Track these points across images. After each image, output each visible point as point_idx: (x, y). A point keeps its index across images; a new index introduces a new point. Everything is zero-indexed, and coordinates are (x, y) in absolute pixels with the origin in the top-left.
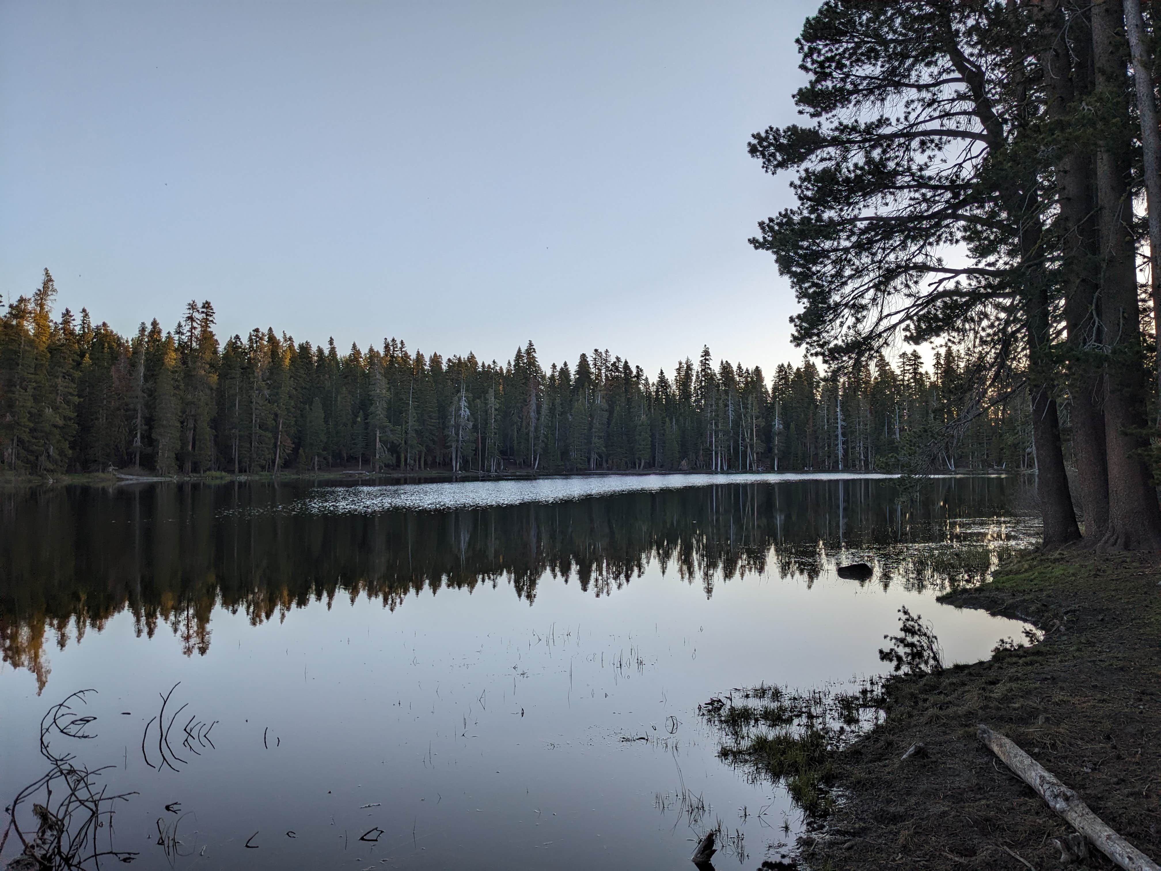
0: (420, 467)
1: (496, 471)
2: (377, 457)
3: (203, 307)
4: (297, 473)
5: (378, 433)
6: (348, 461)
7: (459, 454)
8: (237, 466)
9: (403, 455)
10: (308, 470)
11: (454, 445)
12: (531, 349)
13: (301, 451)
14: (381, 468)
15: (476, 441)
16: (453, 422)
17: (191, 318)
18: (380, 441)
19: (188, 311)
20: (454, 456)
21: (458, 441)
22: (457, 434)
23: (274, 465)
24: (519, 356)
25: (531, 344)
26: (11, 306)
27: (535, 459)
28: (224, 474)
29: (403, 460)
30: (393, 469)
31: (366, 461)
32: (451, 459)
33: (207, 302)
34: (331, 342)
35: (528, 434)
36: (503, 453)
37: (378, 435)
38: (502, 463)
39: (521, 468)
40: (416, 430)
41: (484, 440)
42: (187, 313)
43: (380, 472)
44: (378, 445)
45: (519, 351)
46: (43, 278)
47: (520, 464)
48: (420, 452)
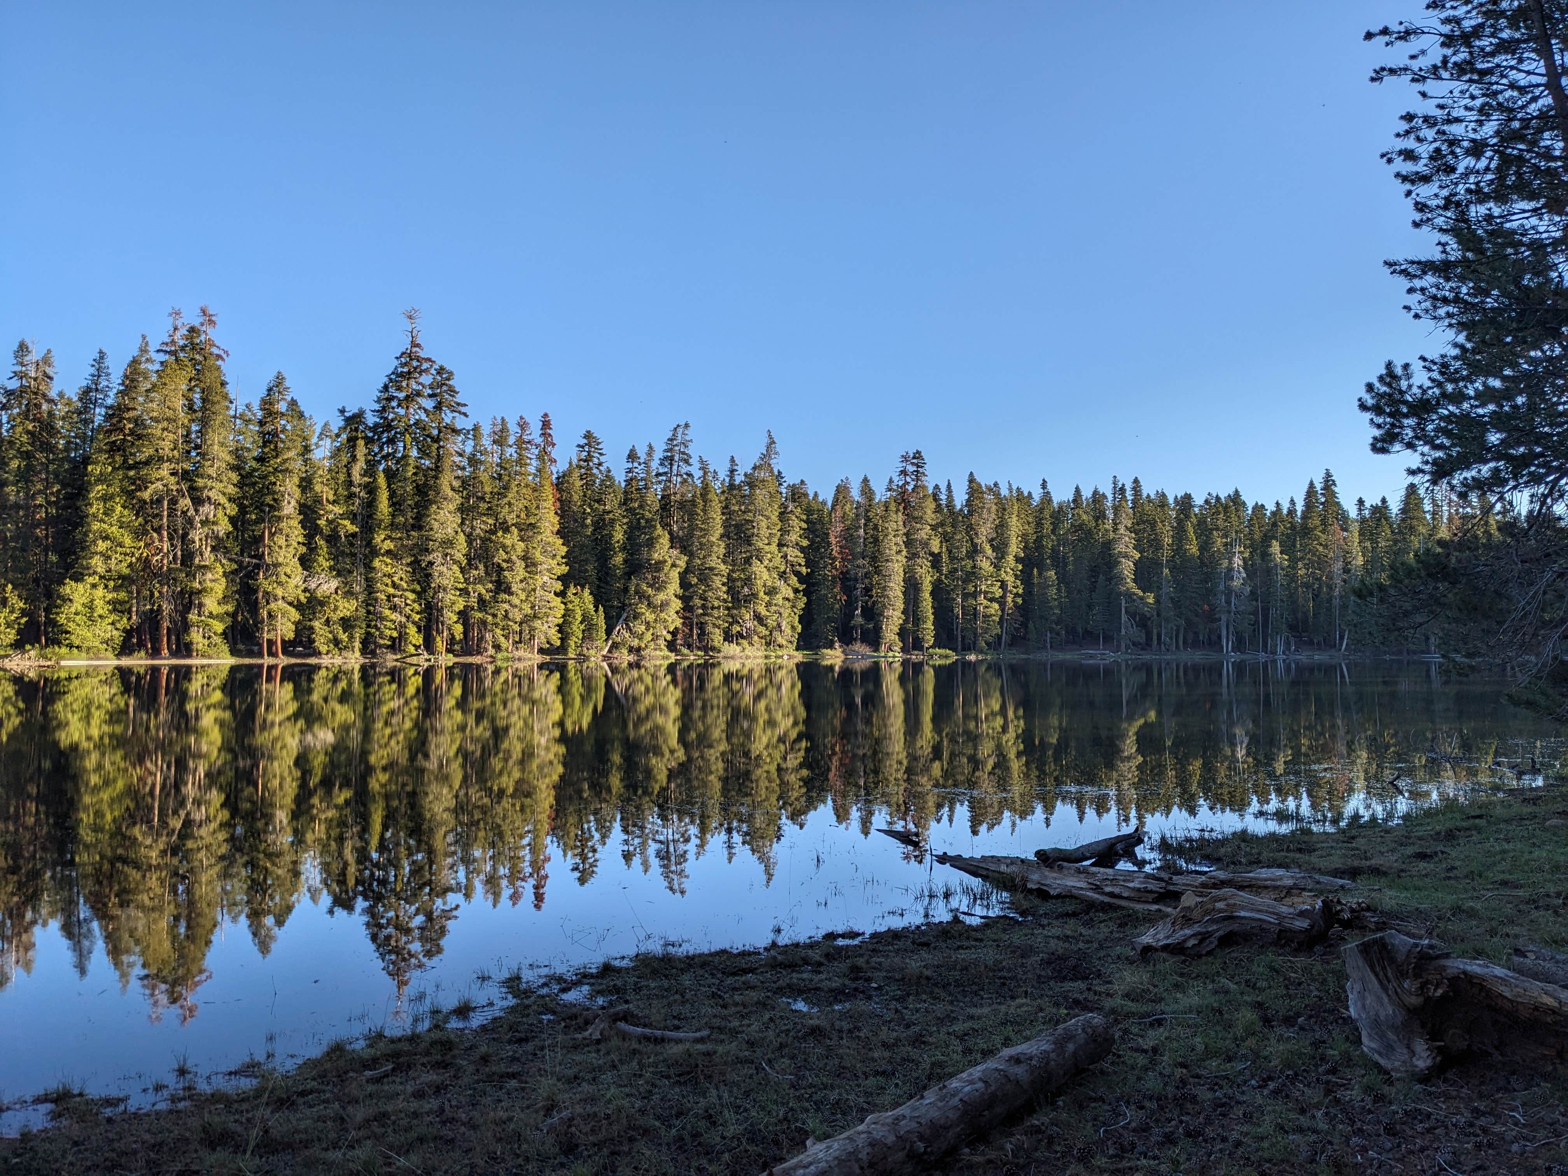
0: (1177, 647)
1: (1284, 653)
2: (1123, 632)
3: (914, 458)
4: (1026, 653)
5: (1123, 602)
6: (1084, 638)
7: (1231, 629)
8: (959, 643)
9: (1155, 631)
10: (1039, 648)
11: (1224, 618)
12: (1329, 482)
13: (1031, 625)
14: (1127, 647)
15: (1255, 613)
16: (1222, 587)
17: (904, 472)
18: (1126, 612)
19: (901, 465)
20: (1224, 633)
21: (1229, 612)
22: (1228, 602)
23: (1000, 644)
24: (1311, 491)
25: (1328, 475)
26: (746, 475)
27: (1342, 638)
28: (948, 651)
29: (1155, 638)
30: (1143, 649)
31: (1108, 639)
32: (1219, 637)
33: (918, 452)
34: (1044, 485)
35: (1329, 601)
36: (1292, 628)
37: (1123, 604)
38: (1293, 643)
39: (1319, 649)
40: (1172, 599)
41: (1266, 610)
42: (900, 466)
43: (1126, 653)
44: (1124, 617)
45: (1312, 485)
46: (766, 440)
47: (1319, 644)
48: (1178, 627)
